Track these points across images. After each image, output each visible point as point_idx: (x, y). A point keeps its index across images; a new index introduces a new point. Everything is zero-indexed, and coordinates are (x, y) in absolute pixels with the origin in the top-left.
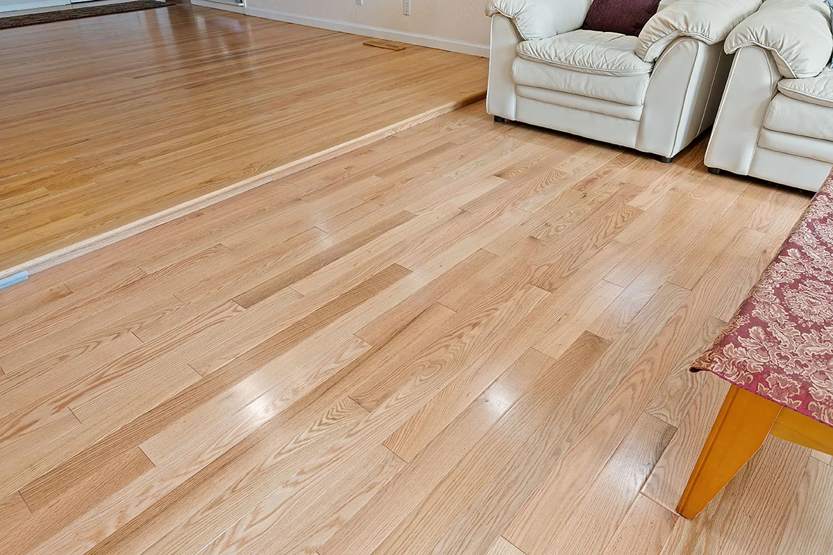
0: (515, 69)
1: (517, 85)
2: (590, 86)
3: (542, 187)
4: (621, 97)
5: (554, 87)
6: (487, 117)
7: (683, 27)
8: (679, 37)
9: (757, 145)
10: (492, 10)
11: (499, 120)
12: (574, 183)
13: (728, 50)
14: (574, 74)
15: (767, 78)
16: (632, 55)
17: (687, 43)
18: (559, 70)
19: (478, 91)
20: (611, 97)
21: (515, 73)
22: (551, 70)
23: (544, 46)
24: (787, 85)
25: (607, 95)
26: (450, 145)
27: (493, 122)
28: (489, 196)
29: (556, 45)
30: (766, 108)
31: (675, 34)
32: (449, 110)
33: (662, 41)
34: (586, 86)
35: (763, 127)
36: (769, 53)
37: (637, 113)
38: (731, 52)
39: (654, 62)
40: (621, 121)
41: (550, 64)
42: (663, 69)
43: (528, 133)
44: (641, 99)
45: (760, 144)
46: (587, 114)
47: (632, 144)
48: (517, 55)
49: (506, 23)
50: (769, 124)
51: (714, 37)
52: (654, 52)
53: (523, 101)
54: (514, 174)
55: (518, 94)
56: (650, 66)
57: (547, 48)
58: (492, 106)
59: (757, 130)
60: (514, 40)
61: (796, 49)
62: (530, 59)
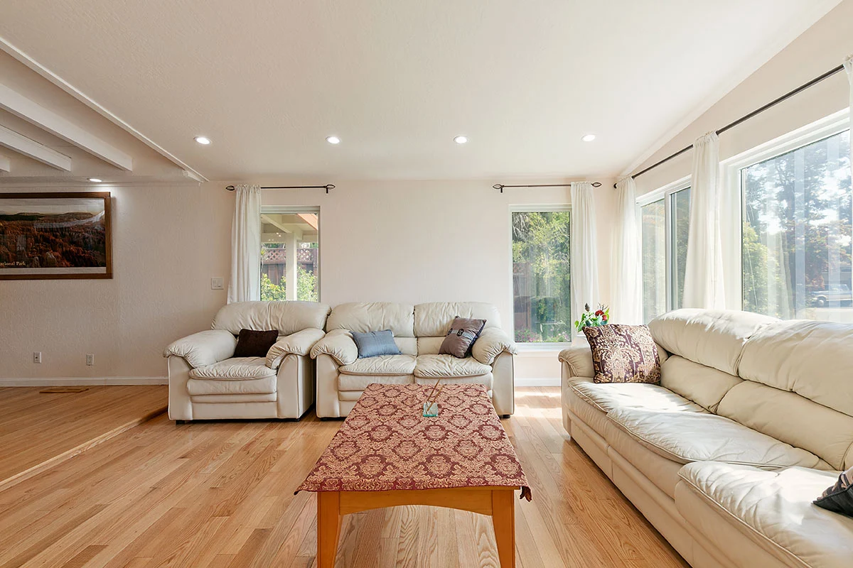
0: (189, 386)
1: (191, 396)
2: (242, 387)
3: (217, 456)
4: (263, 390)
5: (219, 392)
6: (171, 422)
7: (288, 350)
8: (287, 355)
9: (339, 400)
10: (168, 353)
11: (180, 423)
12: (239, 448)
13: (313, 357)
14: (231, 382)
15: (333, 368)
16: (264, 367)
17: (292, 357)
18: (220, 382)
19: (161, 407)
20: (257, 391)
21: (189, 388)
22: (215, 383)
23: (209, 369)
24: (342, 369)
25: (254, 390)
26: (138, 448)
27: (175, 425)
28: (175, 473)
29: (216, 368)
30: (337, 382)
31: (285, 353)
32: (136, 425)
33: (279, 357)
34: (240, 388)
35: (339, 391)
36: (330, 355)
37: (274, 397)
38: (314, 357)
39: (277, 368)
40: (265, 404)
41: (214, 379)
42: (283, 371)
43: (203, 426)
44: (274, 388)
45: (341, 399)
46: (244, 404)
47: (275, 415)
48: (190, 377)
49: (180, 360)
50: (341, 388)
51: (304, 351)
52: (276, 363)
53: (197, 406)
54: (195, 454)
55: (193, 402)
56: (275, 371)
57: (211, 371)
58: (173, 414)
59: (337, 393)
60: (186, 369)
61: (341, 353)
62: (200, 379)
